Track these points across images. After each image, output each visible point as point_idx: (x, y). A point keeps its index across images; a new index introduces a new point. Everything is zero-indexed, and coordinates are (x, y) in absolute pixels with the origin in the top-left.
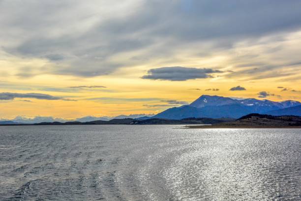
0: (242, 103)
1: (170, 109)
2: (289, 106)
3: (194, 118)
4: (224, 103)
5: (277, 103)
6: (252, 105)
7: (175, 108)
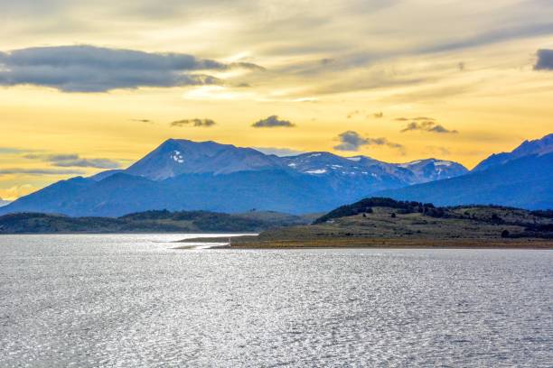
0: (293, 165)
1: (62, 183)
2: (431, 179)
3: (164, 214)
4: (236, 167)
5: (396, 165)
6: (324, 171)
7: (80, 179)
